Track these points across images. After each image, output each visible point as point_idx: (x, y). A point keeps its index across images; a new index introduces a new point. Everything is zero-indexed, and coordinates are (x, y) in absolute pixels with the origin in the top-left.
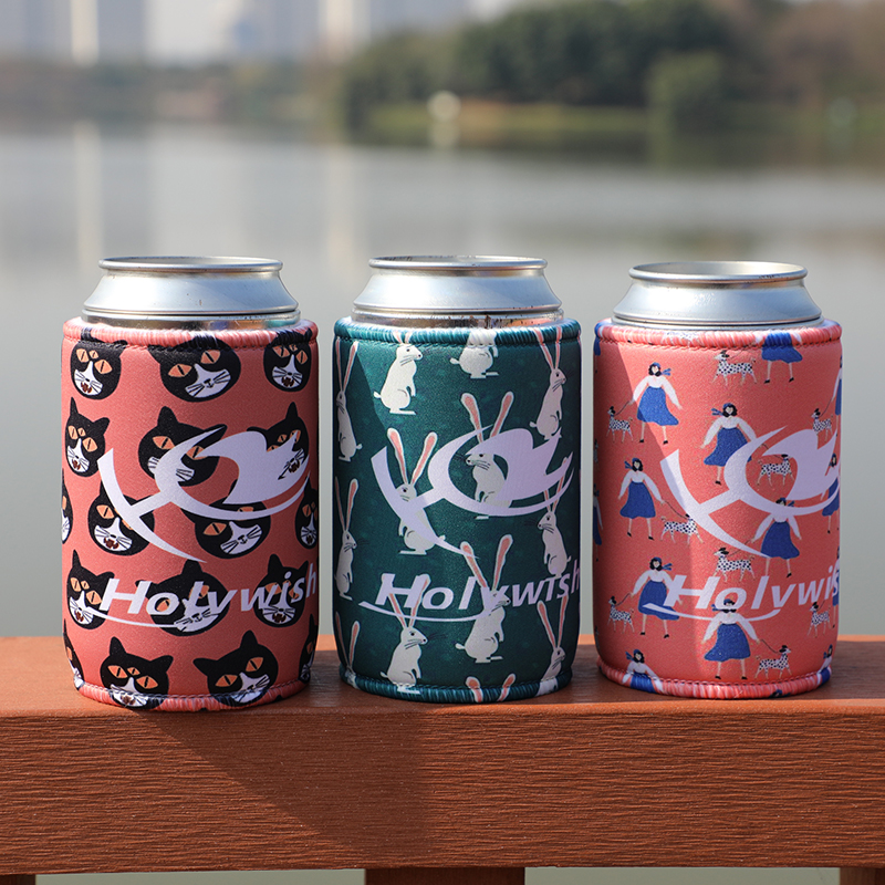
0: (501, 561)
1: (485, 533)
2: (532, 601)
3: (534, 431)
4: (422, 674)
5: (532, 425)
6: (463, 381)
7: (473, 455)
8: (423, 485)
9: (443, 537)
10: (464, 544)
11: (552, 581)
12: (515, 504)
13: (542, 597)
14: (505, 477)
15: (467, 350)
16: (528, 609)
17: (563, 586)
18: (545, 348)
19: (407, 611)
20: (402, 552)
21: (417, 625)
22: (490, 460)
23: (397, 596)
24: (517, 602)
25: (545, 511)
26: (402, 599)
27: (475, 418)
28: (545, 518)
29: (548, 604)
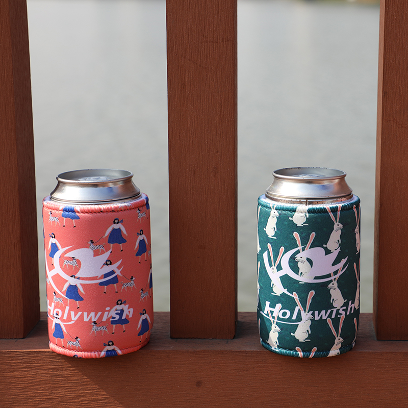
0: (309, 301)
1: (303, 289)
2: (324, 318)
3: (326, 249)
4: (279, 343)
5: (324, 246)
6: (294, 227)
7: (298, 257)
8: (279, 268)
9: (286, 289)
10: (294, 293)
11: (335, 310)
12: (316, 278)
13: (330, 316)
14: (312, 267)
15: (296, 214)
16: (322, 322)
17: (341, 311)
18: (331, 215)
19: (274, 318)
20: (272, 294)
21: (277, 323)
22: (305, 260)
23: (271, 311)
24: (317, 318)
25: (331, 281)
26: (272, 312)
27: (299, 242)
28: (331, 284)
29: (332, 319)
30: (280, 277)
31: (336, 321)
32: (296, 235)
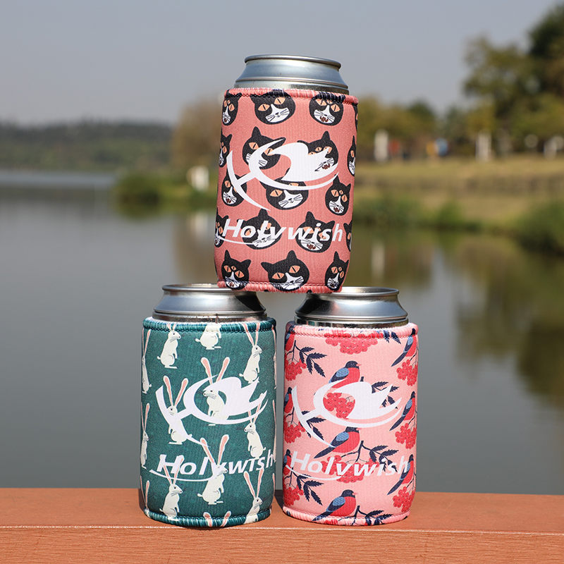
0: (222, 449)
1: (213, 433)
2: (240, 471)
3: (242, 379)
5: (241, 375)
6: (203, 351)
7: (207, 391)
8: (181, 407)
9: (191, 435)
10: (202, 439)
11: (253, 461)
12: (230, 418)
13: (247, 468)
14: (225, 403)
15: (204, 334)
16: (238, 476)
17: (260, 463)
18: (249, 334)
19: (172, 475)
20: (170, 443)
21: (177, 483)
22: (217, 394)
23: (167, 467)
24: (232, 472)
25: (249, 422)
26: (170, 468)
27: (208, 370)
28: (249, 426)
29: (250, 473)
30: (182, 420)
31: (254, 475)
32: (205, 362)
